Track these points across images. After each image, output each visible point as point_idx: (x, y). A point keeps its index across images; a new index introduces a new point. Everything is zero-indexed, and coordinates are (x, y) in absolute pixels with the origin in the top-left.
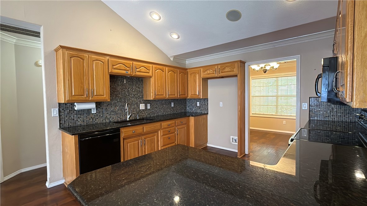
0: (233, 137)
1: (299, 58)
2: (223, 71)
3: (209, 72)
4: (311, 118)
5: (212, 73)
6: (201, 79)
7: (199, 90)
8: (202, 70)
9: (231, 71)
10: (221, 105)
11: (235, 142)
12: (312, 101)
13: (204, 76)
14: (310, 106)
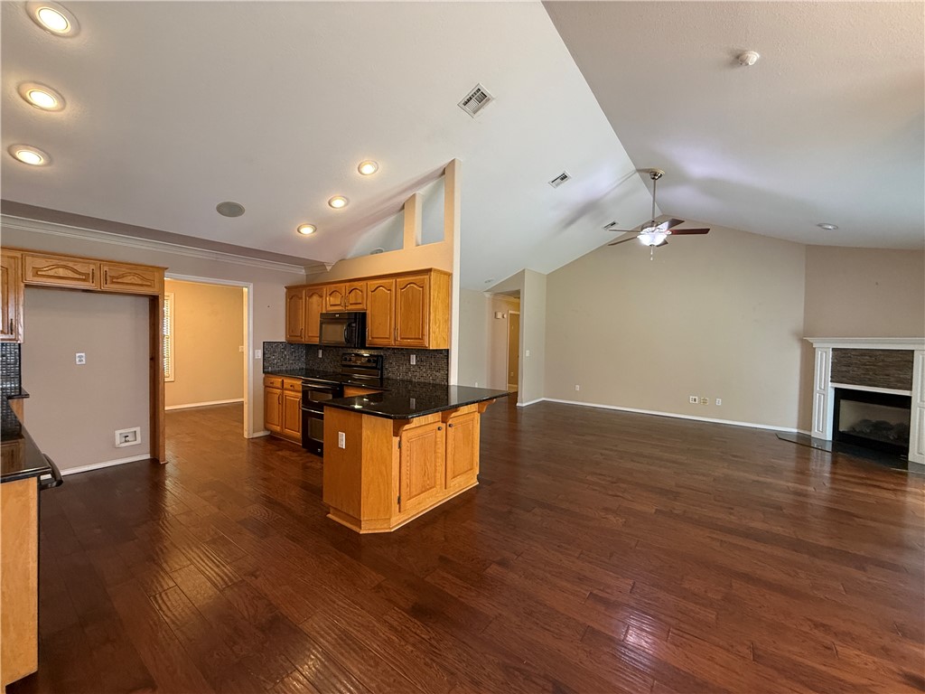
0: (122, 431)
1: (251, 286)
2: (119, 280)
3: (61, 272)
4: (266, 370)
5: (77, 276)
6: (23, 285)
7: (11, 315)
8: (29, 259)
9: (142, 285)
10: (80, 361)
11: (126, 441)
12: (266, 347)
13: (36, 279)
14: (264, 354)
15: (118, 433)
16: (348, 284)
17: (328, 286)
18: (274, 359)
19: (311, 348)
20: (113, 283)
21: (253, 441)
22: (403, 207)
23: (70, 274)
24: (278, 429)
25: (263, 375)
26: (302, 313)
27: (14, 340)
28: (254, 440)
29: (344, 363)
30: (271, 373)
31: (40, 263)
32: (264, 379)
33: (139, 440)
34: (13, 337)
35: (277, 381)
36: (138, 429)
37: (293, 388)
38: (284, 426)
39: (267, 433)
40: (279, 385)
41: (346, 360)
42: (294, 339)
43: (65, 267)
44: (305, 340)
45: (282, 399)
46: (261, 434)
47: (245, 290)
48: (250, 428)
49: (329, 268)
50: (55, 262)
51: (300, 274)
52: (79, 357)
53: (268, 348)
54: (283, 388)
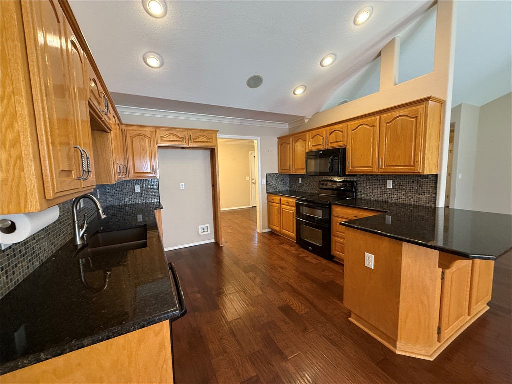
0: (202, 226)
1: (259, 139)
2: (197, 140)
3: (172, 138)
4: (268, 192)
5: (179, 140)
6: (157, 147)
7: (154, 164)
8: (158, 132)
9: (207, 142)
10: (183, 188)
11: (204, 232)
12: (268, 177)
13: (162, 143)
14: (267, 182)
15: (200, 227)
16: (328, 129)
17: (311, 133)
18: (273, 184)
19: (294, 177)
20: (194, 142)
21: (262, 235)
22: (380, 55)
23: (176, 139)
24: (278, 229)
25: (267, 195)
26: (290, 153)
27: (156, 177)
28: (264, 235)
29: (321, 187)
30: (271, 193)
31: (163, 133)
32: (268, 197)
33: (209, 232)
34: (155, 175)
35: (277, 199)
36: (208, 225)
37: (288, 204)
38: (282, 227)
39: (270, 230)
40: (279, 202)
41: (323, 185)
42: (283, 171)
43: (173, 135)
44: (292, 172)
45: (280, 211)
46: (267, 230)
47: (256, 142)
48: (261, 226)
49: (306, 121)
50: (169, 132)
51: (284, 128)
52: (182, 185)
53: (269, 177)
54: (280, 204)
